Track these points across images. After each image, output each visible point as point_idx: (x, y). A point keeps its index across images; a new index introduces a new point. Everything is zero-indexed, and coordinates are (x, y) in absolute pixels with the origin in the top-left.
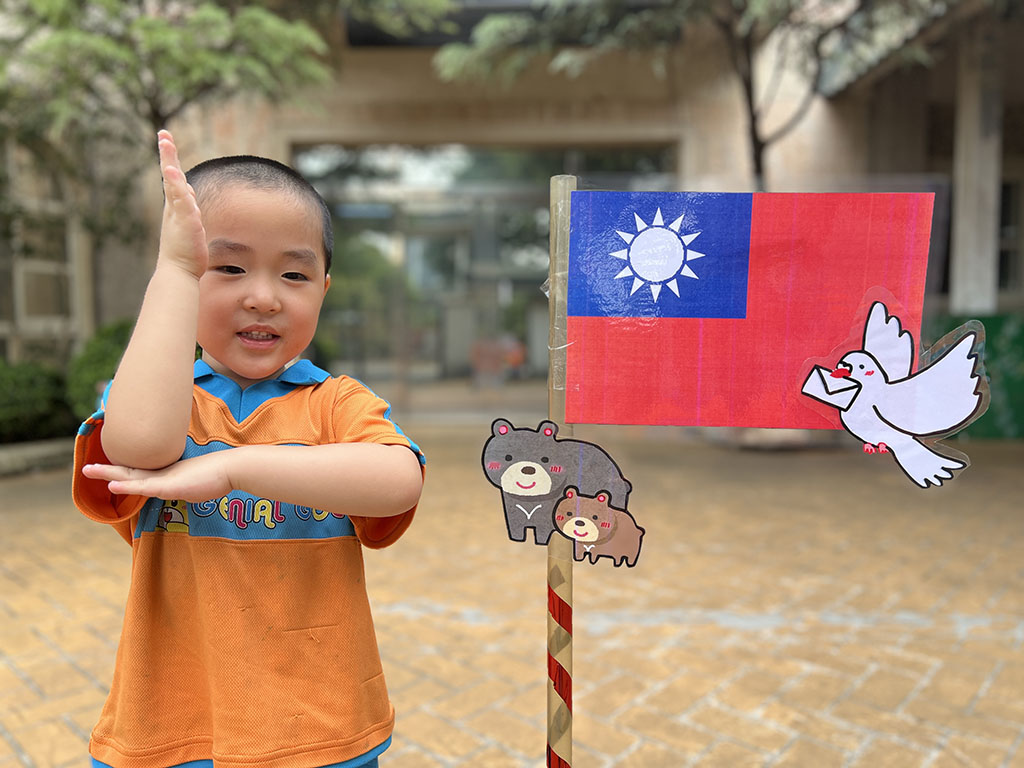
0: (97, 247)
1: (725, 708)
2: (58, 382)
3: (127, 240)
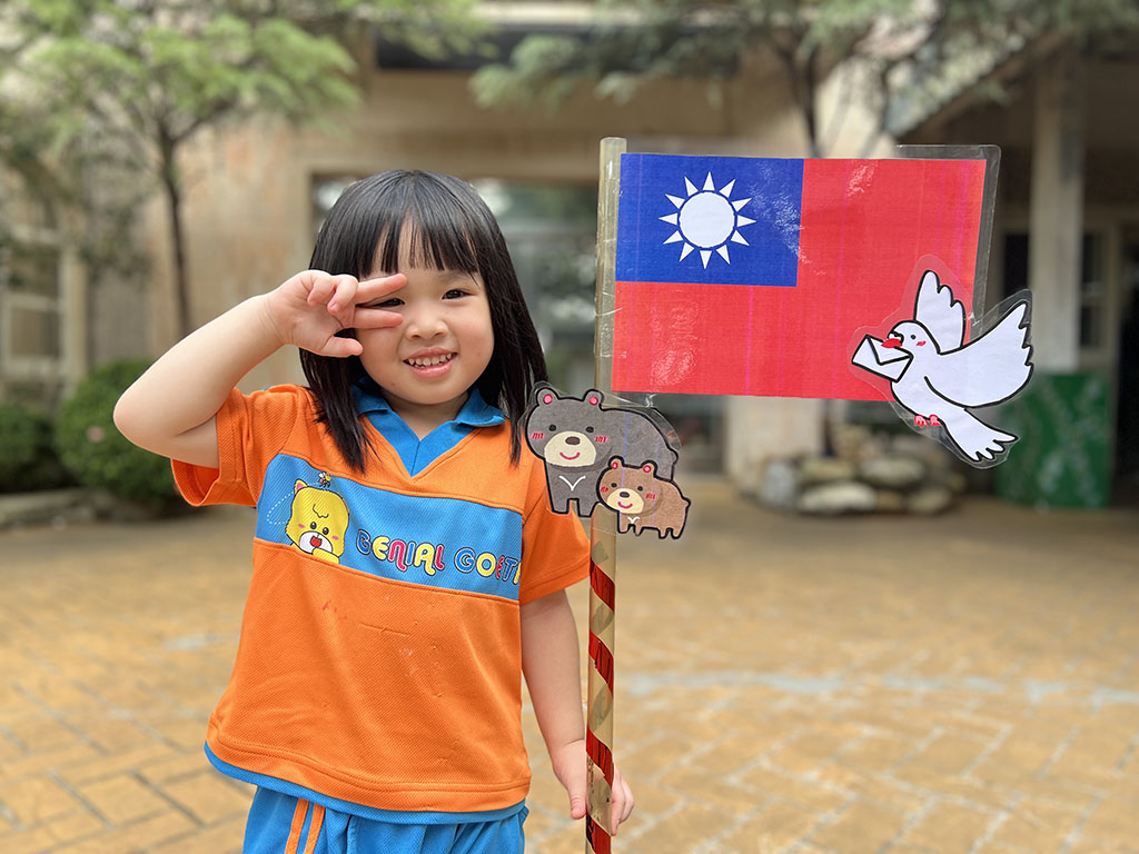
0: (93, 280)
1: (778, 770)
2: (45, 428)
3: (127, 274)
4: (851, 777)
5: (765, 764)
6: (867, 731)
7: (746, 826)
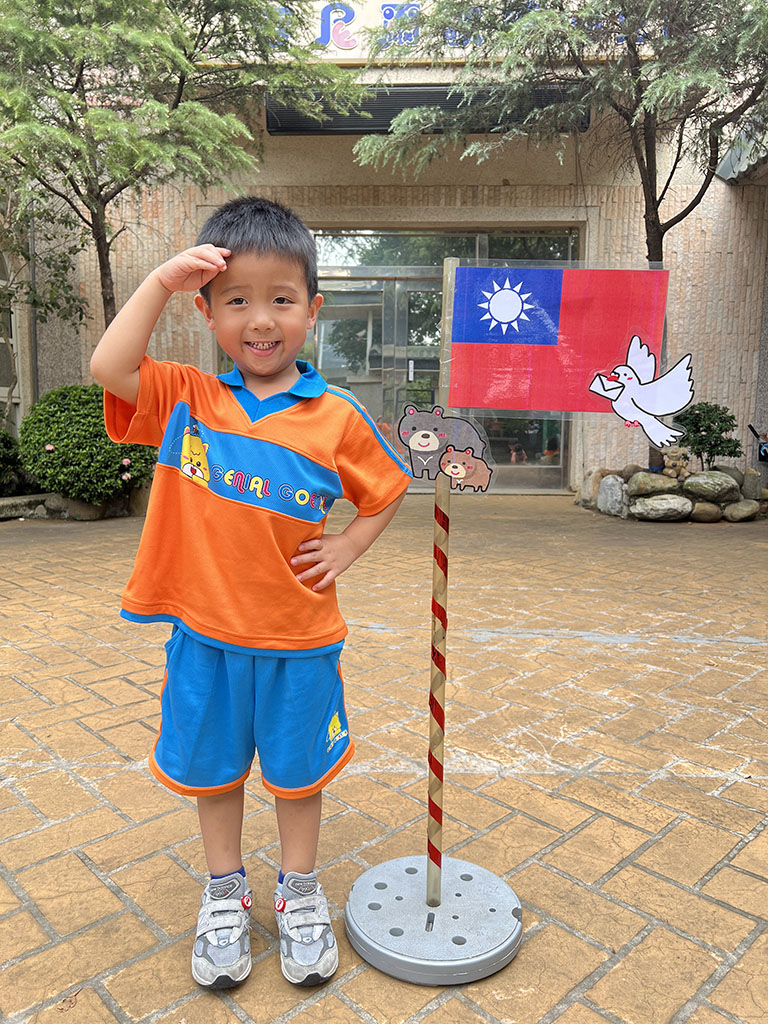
2: (8, 442)
4: (633, 694)
5: (571, 686)
6: (650, 668)
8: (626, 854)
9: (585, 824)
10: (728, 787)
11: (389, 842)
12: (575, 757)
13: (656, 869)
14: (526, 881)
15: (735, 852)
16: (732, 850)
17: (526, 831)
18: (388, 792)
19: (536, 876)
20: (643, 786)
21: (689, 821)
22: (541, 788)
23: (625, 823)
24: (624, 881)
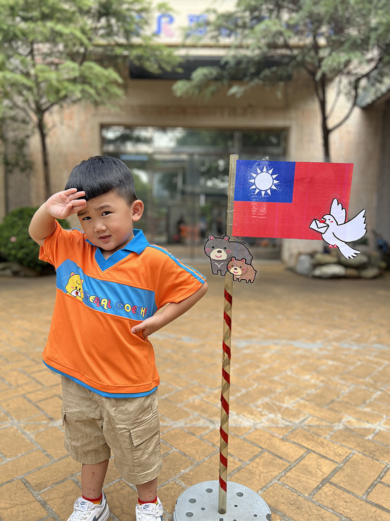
1: (294, 375)
3: (23, 170)
4: (322, 378)
5: (289, 373)
6: (330, 362)
7: (280, 394)
8: (325, 476)
9: (302, 458)
10: (376, 434)
11: (196, 470)
12: (294, 416)
13: (342, 485)
14: (272, 494)
15: (383, 473)
16: (381, 473)
17: (270, 462)
18: (194, 439)
19: (277, 491)
20: (332, 433)
21: (357, 455)
22: (277, 435)
23: (324, 457)
24: (325, 493)
